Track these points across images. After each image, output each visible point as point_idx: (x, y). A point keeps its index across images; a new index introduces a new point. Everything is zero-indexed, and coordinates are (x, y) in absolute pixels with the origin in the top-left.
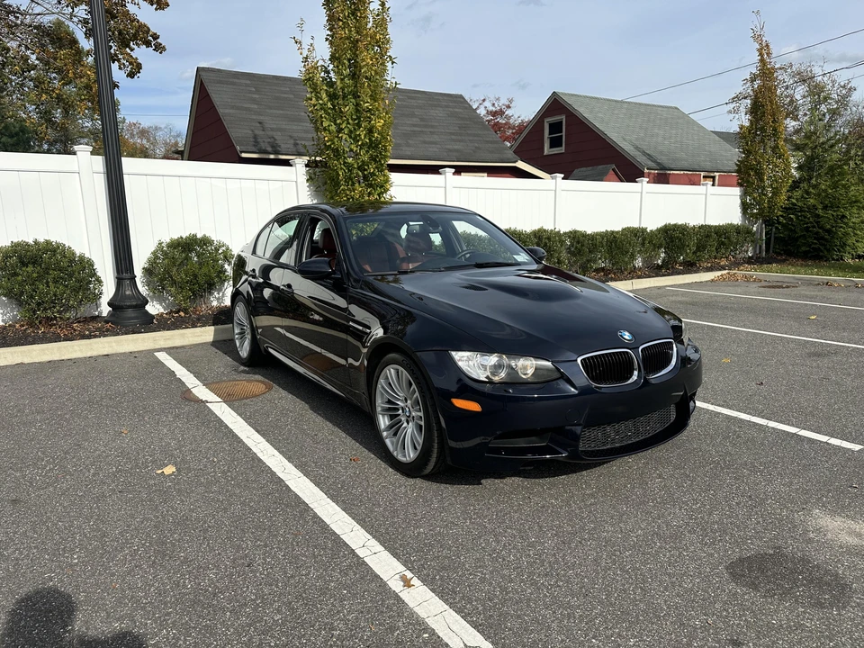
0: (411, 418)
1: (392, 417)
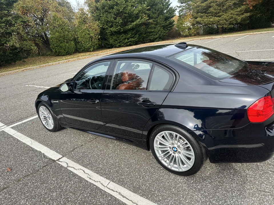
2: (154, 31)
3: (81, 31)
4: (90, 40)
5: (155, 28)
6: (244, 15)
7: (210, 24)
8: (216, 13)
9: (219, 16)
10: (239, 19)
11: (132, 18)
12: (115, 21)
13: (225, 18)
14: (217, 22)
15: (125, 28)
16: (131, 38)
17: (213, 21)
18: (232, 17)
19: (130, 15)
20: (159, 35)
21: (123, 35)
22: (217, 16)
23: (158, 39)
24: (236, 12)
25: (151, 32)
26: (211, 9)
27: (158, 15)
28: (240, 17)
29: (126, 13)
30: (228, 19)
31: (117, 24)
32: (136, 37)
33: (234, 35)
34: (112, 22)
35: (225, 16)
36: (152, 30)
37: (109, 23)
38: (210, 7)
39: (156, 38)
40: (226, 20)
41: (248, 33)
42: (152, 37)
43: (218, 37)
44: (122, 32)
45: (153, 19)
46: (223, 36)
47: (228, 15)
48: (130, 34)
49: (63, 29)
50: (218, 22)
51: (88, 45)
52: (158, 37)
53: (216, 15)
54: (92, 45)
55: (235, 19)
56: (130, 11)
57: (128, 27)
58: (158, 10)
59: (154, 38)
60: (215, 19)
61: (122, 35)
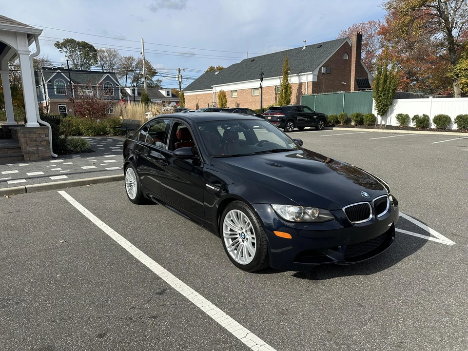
0: (246, 239)
1: (233, 239)
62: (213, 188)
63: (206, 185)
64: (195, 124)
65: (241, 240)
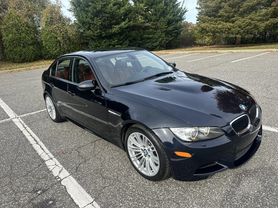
2: (153, 37)
3: (46, 33)
4: (58, 45)
5: (154, 33)
6: (269, 21)
7: (218, 32)
8: (229, 17)
9: (233, 22)
10: (262, 26)
11: (116, 20)
12: (92, 22)
13: (240, 24)
14: (227, 30)
15: (107, 31)
16: (118, 44)
17: (221, 28)
18: (250, 23)
19: (113, 16)
20: (159, 42)
21: (106, 40)
22: (230, 20)
23: (158, 47)
24: (259, 16)
25: (149, 38)
26: (221, 12)
27: (160, 18)
28: (264, 24)
29: (106, 13)
30: (244, 26)
31: (95, 27)
32: (125, 44)
33: (247, 51)
34: (90, 24)
35: (240, 21)
36: (150, 36)
37: (86, 25)
38: (220, 8)
39: (156, 46)
40: (239, 27)
41: (268, 50)
42: (150, 45)
43: (224, 52)
44: (105, 36)
45: (151, 23)
46: (232, 51)
47: (244, 21)
48: (116, 39)
49: (19, 30)
50: (230, 29)
51: (54, 51)
52: (158, 45)
53: (228, 19)
54: (61, 51)
55: (256, 27)
56: (111, 10)
57: (112, 31)
58: (159, 11)
59: (152, 46)
60: (224, 25)
61: (104, 41)
62: (115, 114)
63: (109, 111)
64: (92, 60)
65: (143, 154)
